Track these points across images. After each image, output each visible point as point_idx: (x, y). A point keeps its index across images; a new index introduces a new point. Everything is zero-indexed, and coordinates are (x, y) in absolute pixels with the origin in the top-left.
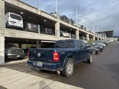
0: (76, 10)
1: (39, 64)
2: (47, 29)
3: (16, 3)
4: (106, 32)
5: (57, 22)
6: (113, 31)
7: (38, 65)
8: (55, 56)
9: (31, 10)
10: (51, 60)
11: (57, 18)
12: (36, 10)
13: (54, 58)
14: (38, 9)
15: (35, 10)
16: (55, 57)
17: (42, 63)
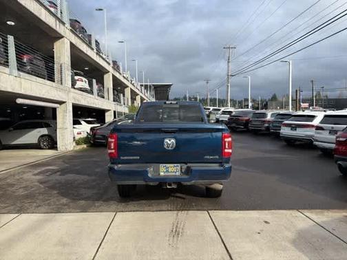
0: (105, 10)
1: (168, 171)
2: (31, 56)
4: (156, 87)
5: (62, 37)
6: (170, 86)
7: (162, 174)
8: (227, 144)
10: (214, 156)
11: (64, 24)
13: (226, 151)
16: (227, 147)
17: (179, 168)
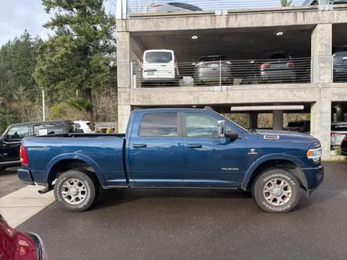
2: (267, 64)
3: (152, 25)
9: (194, 24)
12: (208, 18)
14: (216, 14)
15: (206, 20)
